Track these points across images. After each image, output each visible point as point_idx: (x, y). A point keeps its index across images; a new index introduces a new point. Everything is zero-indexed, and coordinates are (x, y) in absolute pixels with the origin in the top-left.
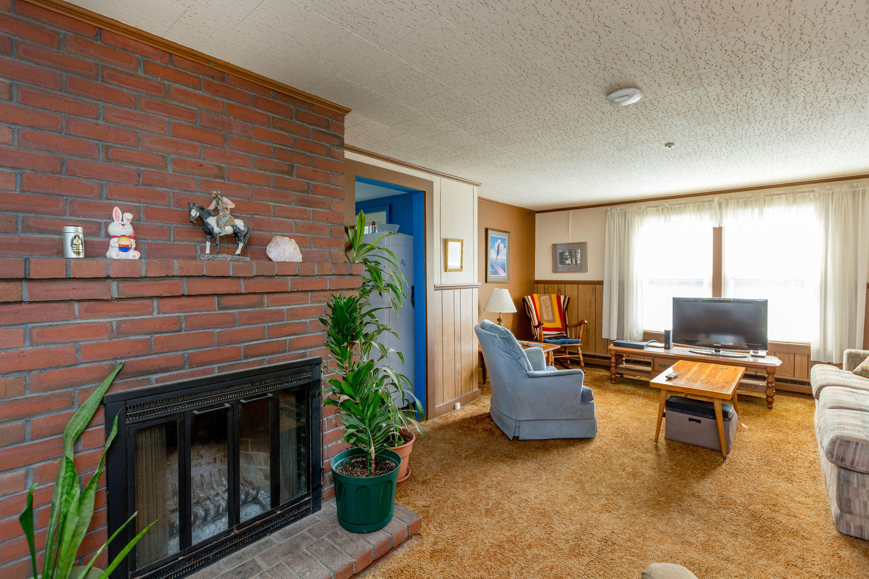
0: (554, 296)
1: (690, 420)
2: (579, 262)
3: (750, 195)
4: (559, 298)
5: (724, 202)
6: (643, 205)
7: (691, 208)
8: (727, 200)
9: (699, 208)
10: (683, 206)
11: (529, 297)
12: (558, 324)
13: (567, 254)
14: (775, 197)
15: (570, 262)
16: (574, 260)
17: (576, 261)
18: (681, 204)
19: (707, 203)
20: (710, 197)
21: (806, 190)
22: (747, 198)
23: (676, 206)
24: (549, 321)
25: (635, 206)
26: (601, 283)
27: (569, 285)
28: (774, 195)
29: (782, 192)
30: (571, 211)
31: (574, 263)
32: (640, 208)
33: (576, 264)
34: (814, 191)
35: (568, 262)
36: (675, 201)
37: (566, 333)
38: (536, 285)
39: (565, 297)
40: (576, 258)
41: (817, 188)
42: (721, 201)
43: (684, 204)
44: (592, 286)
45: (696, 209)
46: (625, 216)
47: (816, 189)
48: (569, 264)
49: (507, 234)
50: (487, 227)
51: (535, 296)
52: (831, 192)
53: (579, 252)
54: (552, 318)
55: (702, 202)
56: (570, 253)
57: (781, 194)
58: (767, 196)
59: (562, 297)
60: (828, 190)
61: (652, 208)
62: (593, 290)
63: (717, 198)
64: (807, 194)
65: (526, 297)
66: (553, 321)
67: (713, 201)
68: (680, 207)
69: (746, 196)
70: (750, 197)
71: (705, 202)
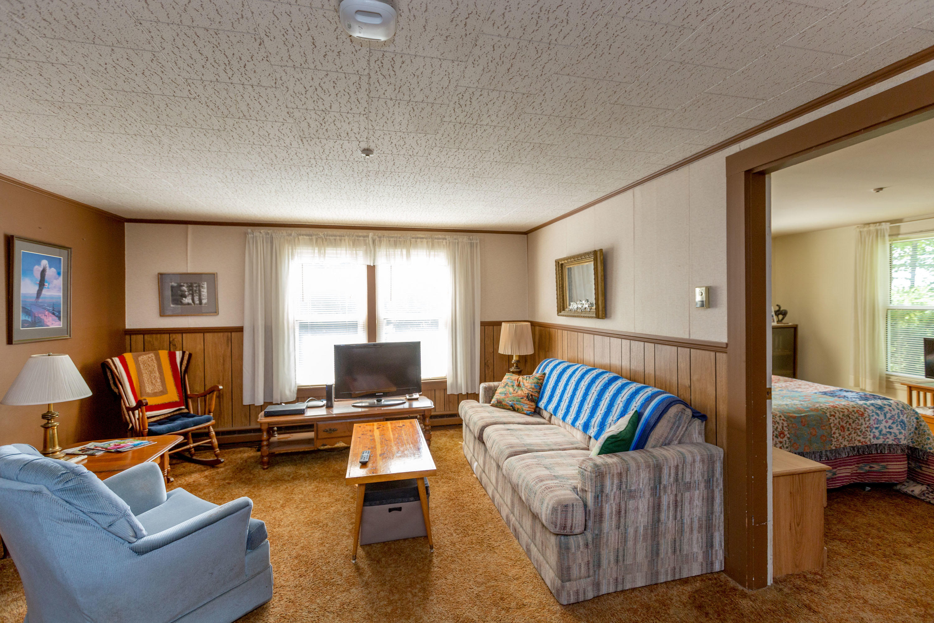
0: (164, 354)
1: (390, 510)
2: (204, 301)
3: (399, 235)
4: (172, 356)
5: (378, 239)
6: (294, 231)
7: (347, 241)
8: (380, 237)
9: (355, 244)
10: (338, 238)
11: (117, 360)
12: (173, 395)
13: (185, 288)
14: (419, 240)
15: (190, 301)
16: (196, 299)
17: (200, 300)
18: (336, 236)
19: (362, 238)
20: (364, 232)
21: (440, 236)
22: (397, 237)
23: (331, 238)
24: (155, 394)
25: (284, 232)
26: (240, 330)
27: (189, 335)
28: (418, 238)
29: (423, 236)
30: (190, 227)
31: (197, 302)
32: (291, 235)
33: (201, 303)
34: (446, 239)
35: (188, 300)
36: (330, 231)
37: (187, 407)
38: (128, 337)
39: (184, 353)
40: (200, 296)
41: (448, 236)
42: (375, 237)
43: (340, 236)
44: (226, 334)
45: (351, 244)
46: (272, 243)
48: (189, 304)
49: (65, 252)
50: (10, 232)
51: (128, 356)
52: (457, 241)
53: (205, 286)
54: (161, 388)
55: (357, 236)
56: (190, 287)
57: (423, 238)
58: (413, 238)
59: (178, 354)
60: (455, 239)
61: (305, 237)
62: (228, 340)
63: (371, 234)
64: (441, 240)
65: (109, 360)
66: (164, 392)
67: (368, 236)
68: (335, 239)
69: (396, 235)
70: (400, 238)
71: (360, 236)
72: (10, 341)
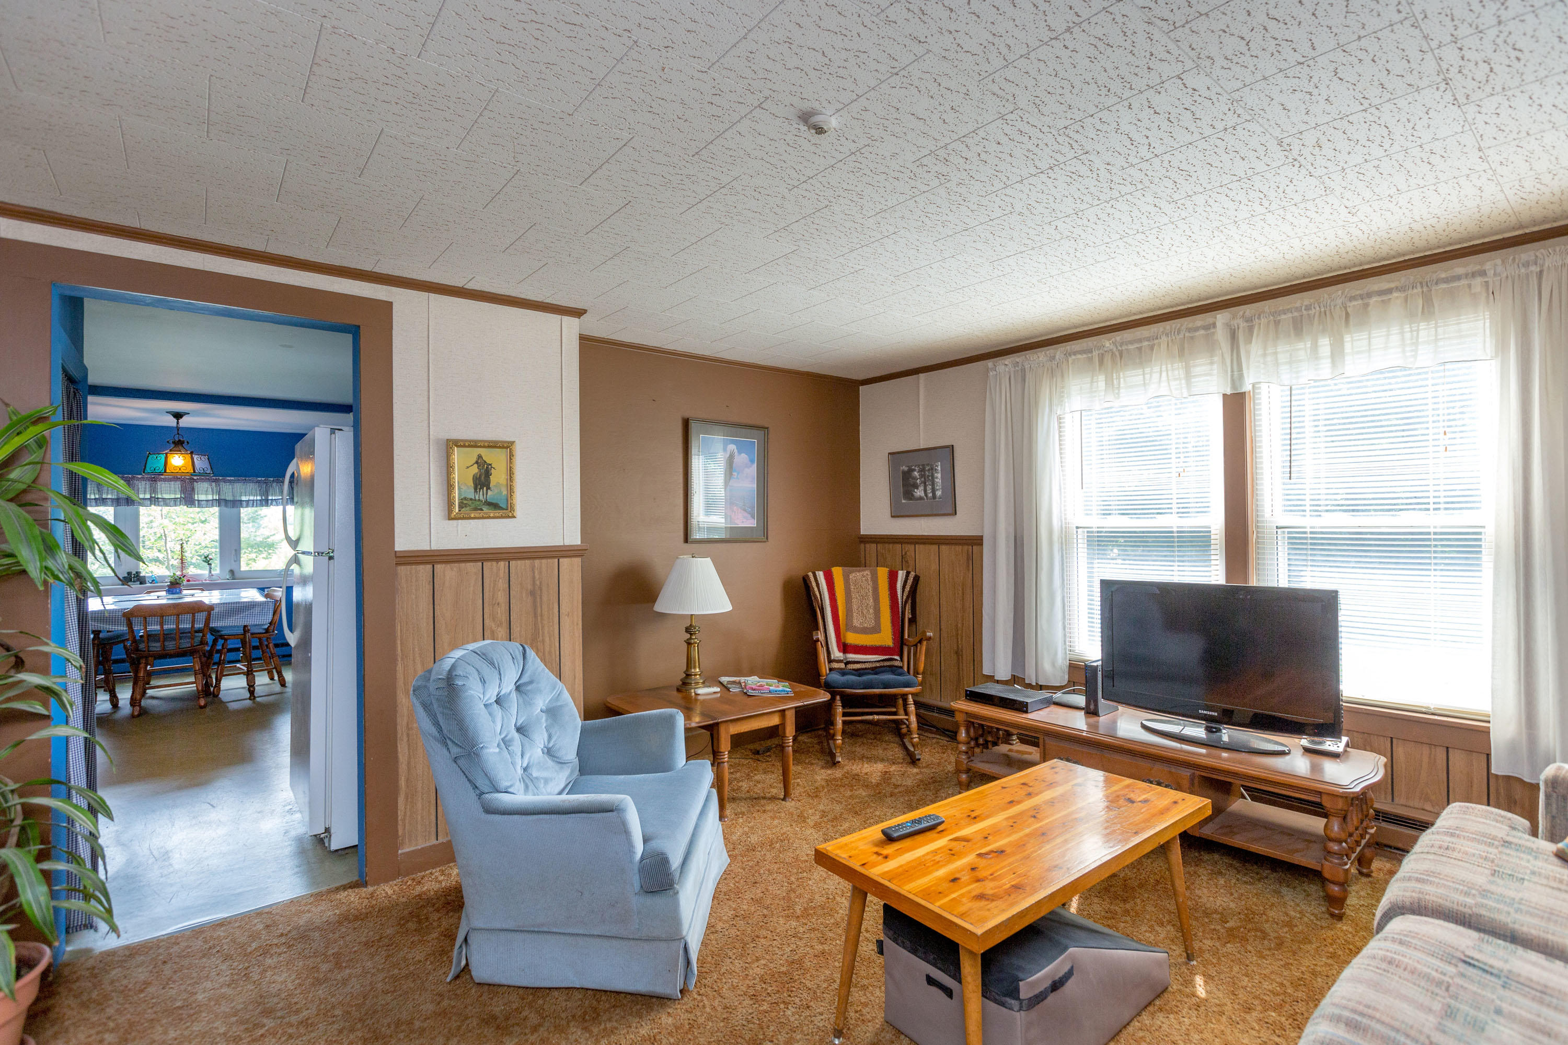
0: (883, 573)
1: (931, 981)
2: (939, 493)
3: (1306, 302)
4: (893, 577)
5: (1243, 324)
6: (1059, 351)
7: (1164, 346)
8: (1249, 320)
9: (1183, 352)
10: (1146, 343)
11: (821, 575)
12: (886, 638)
13: (916, 474)
14: (1374, 300)
15: (922, 494)
16: (929, 488)
17: (934, 491)
18: (1140, 341)
19: (1202, 332)
20: (1206, 318)
21: (1460, 271)
22: (1298, 309)
23: (1131, 347)
24: (864, 631)
25: (1041, 356)
26: (976, 541)
27: (922, 546)
28: (1369, 295)
29: (1392, 285)
30: (922, 375)
31: (930, 495)
32: (1053, 358)
33: (934, 496)
34: (1483, 273)
35: (919, 492)
36: (1127, 335)
37: (902, 660)
38: (862, 546)
39: (908, 573)
40: (933, 484)
41: (1492, 262)
42: (1235, 323)
43: (1148, 339)
44: (966, 547)
45: (1175, 350)
46: (1024, 380)
47: (1488, 266)
48: (921, 498)
49: (761, 433)
50: (687, 415)
51: (837, 572)
52: (1535, 269)
53: (939, 468)
54: (873, 623)
55: (1189, 330)
56: (922, 471)
57: (1390, 291)
58: (1352, 298)
59: (901, 575)
60: (1527, 265)
61: (1079, 356)
62: (968, 559)
63: (1221, 318)
64: (1464, 282)
65: (810, 574)
66: (876, 629)
67: (1214, 325)
68: (1140, 349)
69: (1298, 304)
70: (1308, 308)
71: (1196, 329)
72: (686, 540)
